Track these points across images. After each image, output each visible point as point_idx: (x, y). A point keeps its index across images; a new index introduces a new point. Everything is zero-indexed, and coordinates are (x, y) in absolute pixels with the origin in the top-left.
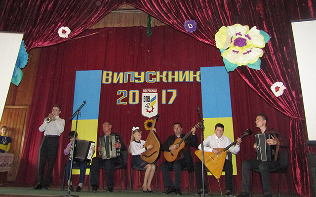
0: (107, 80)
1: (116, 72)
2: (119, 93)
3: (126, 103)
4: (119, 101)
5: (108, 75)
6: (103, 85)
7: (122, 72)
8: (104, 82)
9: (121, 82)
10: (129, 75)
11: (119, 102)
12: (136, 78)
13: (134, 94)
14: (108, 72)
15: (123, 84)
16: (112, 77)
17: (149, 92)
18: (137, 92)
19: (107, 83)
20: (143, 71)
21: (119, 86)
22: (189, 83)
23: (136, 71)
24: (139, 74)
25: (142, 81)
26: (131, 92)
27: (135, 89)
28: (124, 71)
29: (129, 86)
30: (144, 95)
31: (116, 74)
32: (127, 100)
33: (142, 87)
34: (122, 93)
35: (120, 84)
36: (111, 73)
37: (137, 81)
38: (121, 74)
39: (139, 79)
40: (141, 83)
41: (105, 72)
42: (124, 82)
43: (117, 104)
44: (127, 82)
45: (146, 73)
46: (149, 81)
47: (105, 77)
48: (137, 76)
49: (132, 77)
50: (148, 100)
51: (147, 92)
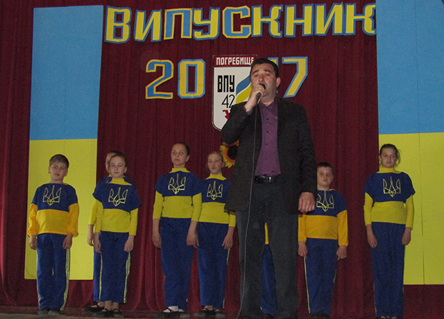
0: (118, 32)
1: (141, 10)
2: (151, 66)
3: (170, 96)
4: (151, 89)
5: (119, 18)
6: (106, 46)
7: (157, 9)
8: (110, 37)
9: (156, 37)
10: (178, 18)
11: (152, 92)
12: (196, 28)
13: (192, 70)
14: (119, 11)
15: (162, 42)
16: (132, 24)
17: (231, 65)
18: (200, 65)
19: (117, 41)
20: (215, 7)
21: (149, 48)
23: (196, 6)
24: (206, 16)
25: (213, 33)
26: (184, 65)
27: (193, 58)
28: (163, 7)
29: (178, 48)
30: (218, 72)
31: (141, 16)
32: (172, 85)
33: (213, 50)
34: (160, 70)
35: (155, 43)
36: (127, 13)
37: (198, 35)
38: (156, 16)
39: (205, 29)
40: (210, 41)
41: (112, 12)
42: (165, 38)
43: (147, 97)
44: (172, 38)
45: (223, 12)
46: (231, 34)
47: (111, 24)
48: (198, 21)
49: (187, 24)
50: (230, 86)
51: (227, 66)
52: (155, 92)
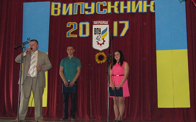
0: (56, 12)
1: (65, 3)
2: (69, 25)
3: (76, 36)
4: (69, 33)
5: (56, 6)
6: (51, 17)
7: (71, 3)
8: (53, 14)
9: (70, 13)
10: (79, 6)
11: (69, 35)
12: (86, 10)
13: (84, 26)
14: (56, 3)
15: (73, 15)
16: (61, 9)
17: (99, 24)
18: (87, 24)
19: (56, 15)
20: (93, 2)
21: (68, 18)
22: (142, 14)
23: (86, 2)
24: (90, 5)
25: (93, 12)
26: (81, 24)
27: (85, 21)
28: (73, 2)
29: (79, 18)
30: (94, 27)
31: (65, 5)
32: (77, 32)
34: (72, 26)
35: (70, 16)
36: (59, 4)
37: (87, 13)
38: (70, 5)
39: (89, 10)
40: (91, 15)
41: (53, 4)
42: (74, 14)
43: (67, 37)
44: (77, 14)
45: (96, 4)
46: (99, 12)
47: (53, 9)
48: (87, 7)
49: (82, 8)
50: (99, 32)
51: (98, 24)
52: (70, 35)
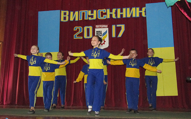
0: (65, 18)
1: (72, 11)
2: (75, 29)
3: (82, 38)
4: (75, 36)
5: (65, 14)
6: (61, 23)
7: (77, 11)
8: (62, 20)
9: (77, 19)
10: (84, 13)
11: (76, 37)
12: (89, 16)
13: (88, 30)
14: (65, 12)
15: (79, 21)
16: (69, 16)
17: (100, 28)
18: (91, 28)
19: (65, 21)
20: (95, 10)
21: (75, 23)
23: (89, 10)
24: (92, 12)
25: (95, 18)
26: (86, 28)
27: (88, 26)
28: (79, 10)
29: (84, 23)
30: (96, 30)
31: (72, 13)
32: (82, 34)
33: (95, 23)
34: (78, 29)
35: (77, 21)
36: (67, 12)
37: (90, 18)
38: (77, 13)
39: (92, 16)
40: (94, 20)
41: (63, 12)
42: (79, 20)
43: (74, 39)
44: (82, 19)
45: (98, 11)
46: (100, 18)
47: (63, 16)
48: (90, 14)
49: (86, 15)
50: (100, 34)
51: (99, 28)
52: (77, 37)
